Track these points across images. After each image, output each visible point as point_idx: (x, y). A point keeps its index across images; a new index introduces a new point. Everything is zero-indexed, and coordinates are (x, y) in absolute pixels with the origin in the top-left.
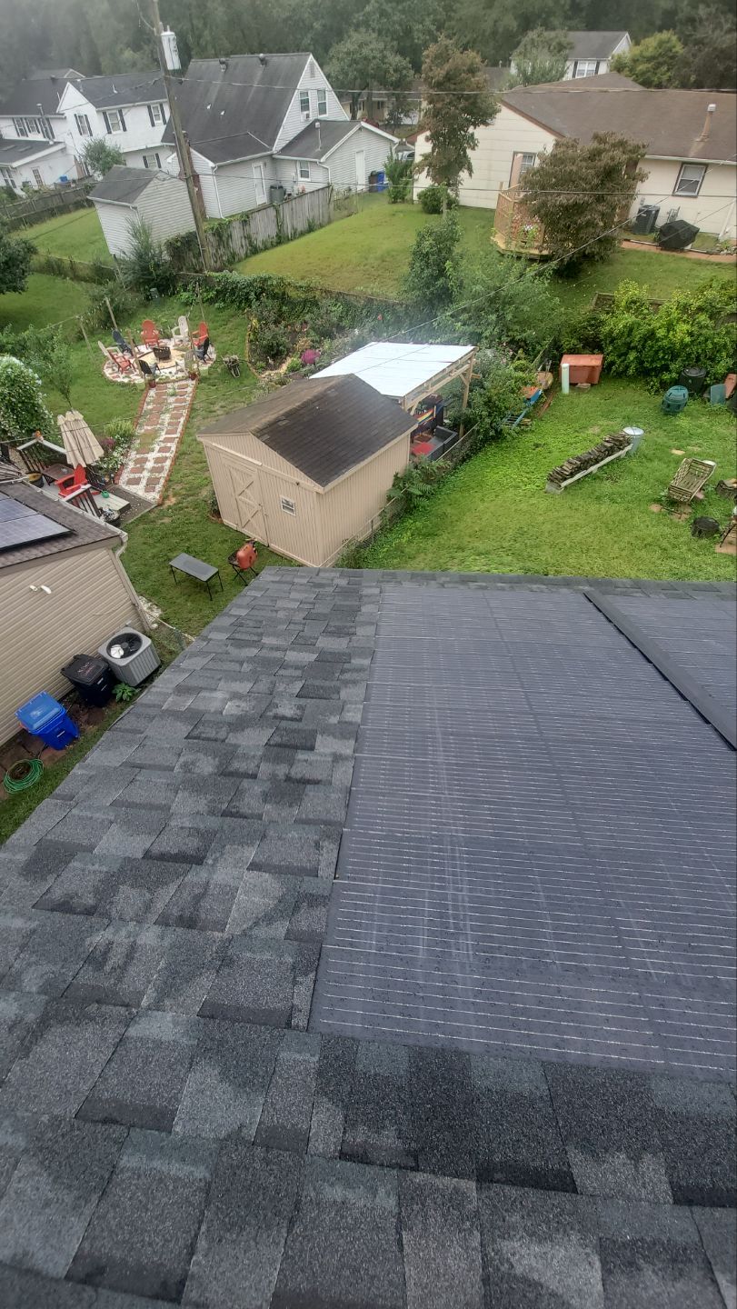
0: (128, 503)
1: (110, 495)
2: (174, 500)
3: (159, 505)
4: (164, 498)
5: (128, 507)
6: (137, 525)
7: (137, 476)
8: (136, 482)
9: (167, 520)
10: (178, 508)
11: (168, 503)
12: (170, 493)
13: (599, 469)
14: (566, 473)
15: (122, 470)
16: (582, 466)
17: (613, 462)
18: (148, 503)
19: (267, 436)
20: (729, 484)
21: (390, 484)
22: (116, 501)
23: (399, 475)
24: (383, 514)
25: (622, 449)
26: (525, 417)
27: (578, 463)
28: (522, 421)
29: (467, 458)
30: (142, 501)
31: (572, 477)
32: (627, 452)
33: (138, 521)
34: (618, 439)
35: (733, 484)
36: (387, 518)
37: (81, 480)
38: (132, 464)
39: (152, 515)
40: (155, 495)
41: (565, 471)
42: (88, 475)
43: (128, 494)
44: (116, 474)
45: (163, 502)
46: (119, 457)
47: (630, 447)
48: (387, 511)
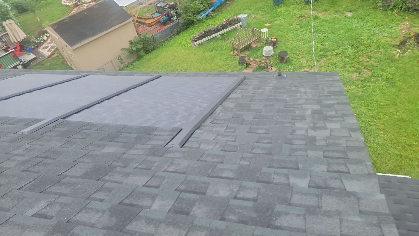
0: (35, 57)
1: (31, 54)
2: (56, 55)
3: (48, 58)
4: (53, 54)
5: (35, 59)
6: (36, 66)
7: (48, 45)
8: (45, 48)
9: (49, 64)
10: (54, 59)
11: (53, 56)
12: (56, 52)
13: (221, 35)
14: (196, 38)
15: (43, 43)
16: (207, 34)
17: (230, 31)
18: (45, 57)
19: (56, 27)
20: (270, 40)
21: (127, 45)
22: (32, 56)
23: (133, 42)
24: (119, 58)
25: (234, 25)
26: (212, 11)
27: (203, 32)
28: (209, 14)
29: (178, 33)
30: (42, 56)
31: (201, 40)
32: (241, 26)
33: (37, 64)
34: (232, 20)
35: (272, 39)
36: (124, 60)
37: (19, 48)
38: (49, 40)
39: (44, 62)
40: (49, 53)
41: (196, 37)
42: (21, 46)
43: (39, 53)
44: (39, 45)
45: (50, 57)
46: (45, 38)
47: (240, 24)
48: (122, 57)
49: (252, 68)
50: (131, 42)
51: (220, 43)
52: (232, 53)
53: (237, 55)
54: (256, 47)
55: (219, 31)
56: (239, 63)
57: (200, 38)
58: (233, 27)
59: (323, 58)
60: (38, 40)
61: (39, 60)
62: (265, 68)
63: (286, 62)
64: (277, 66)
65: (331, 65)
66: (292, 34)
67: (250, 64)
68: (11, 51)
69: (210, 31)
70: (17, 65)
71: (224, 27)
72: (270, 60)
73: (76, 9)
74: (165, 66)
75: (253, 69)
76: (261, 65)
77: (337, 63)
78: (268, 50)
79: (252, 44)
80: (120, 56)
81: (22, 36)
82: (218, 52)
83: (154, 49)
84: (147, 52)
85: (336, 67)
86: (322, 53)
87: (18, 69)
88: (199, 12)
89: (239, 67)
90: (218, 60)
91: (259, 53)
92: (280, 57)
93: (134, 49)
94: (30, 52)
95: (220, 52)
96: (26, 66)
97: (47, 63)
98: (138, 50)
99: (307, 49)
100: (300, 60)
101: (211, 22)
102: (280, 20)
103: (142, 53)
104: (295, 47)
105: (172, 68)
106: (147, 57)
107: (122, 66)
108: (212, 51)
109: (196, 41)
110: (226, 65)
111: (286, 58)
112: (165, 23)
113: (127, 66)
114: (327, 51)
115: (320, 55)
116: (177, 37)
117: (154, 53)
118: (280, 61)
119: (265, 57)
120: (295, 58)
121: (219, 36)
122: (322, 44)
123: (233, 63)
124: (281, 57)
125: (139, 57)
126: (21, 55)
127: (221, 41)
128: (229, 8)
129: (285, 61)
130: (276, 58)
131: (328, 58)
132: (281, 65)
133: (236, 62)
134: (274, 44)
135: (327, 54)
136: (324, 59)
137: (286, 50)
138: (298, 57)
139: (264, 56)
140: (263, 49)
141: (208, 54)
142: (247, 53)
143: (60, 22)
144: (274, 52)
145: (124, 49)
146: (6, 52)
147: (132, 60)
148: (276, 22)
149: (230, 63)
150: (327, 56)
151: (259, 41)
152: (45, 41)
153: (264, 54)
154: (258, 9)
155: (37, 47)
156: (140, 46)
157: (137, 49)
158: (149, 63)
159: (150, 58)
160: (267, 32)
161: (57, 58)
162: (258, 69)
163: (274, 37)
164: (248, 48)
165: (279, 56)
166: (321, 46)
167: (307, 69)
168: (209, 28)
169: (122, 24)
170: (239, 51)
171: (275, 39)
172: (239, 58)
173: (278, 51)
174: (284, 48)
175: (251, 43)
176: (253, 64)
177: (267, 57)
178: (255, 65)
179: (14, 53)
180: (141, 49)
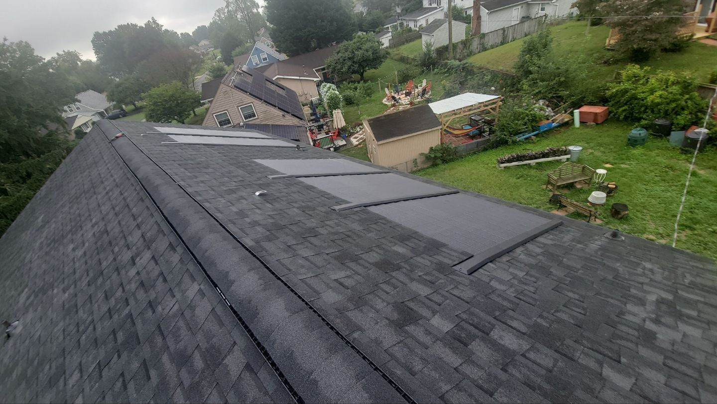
0: (345, 143)
1: (344, 140)
2: (361, 146)
3: (355, 146)
4: (360, 144)
5: (345, 145)
6: (343, 151)
8: (356, 138)
9: (354, 152)
10: (359, 148)
11: (359, 146)
12: (363, 143)
13: (537, 163)
14: (504, 160)
15: (355, 133)
16: (519, 158)
17: (550, 162)
18: (353, 145)
19: (372, 122)
20: (605, 184)
21: (426, 151)
22: (344, 142)
23: (433, 148)
24: (415, 161)
25: (558, 156)
26: (534, 136)
27: (516, 156)
28: (530, 137)
29: (485, 150)
30: (352, 144)
31: (509, 163)
32: (568, 159)
33: (345, 150)
34: (558, 150)
35: (609, 184)
36: (418, 165)
37: (337, 133)
38: (361, 132)
39: (351, 149)
40: (357, 143)
41: (505, 158)
42: (339, 132)
43: (350, 141)
44: (351, 134)
45: (357, 145)
46: (358, 129)
47: (568, 156)
48: (417, 161)
49: (566, 211)
50: (431, 149)
51: (533, 172)
52: (544, 187)
53: (550, 191)
54: (581, 189)
55: (536, 158)
56: (550, 200)
57: (509, 161)
58: (557, 158)
59: (687, 230)
60: (353, 130)
61: (348, 147)
62: (586, 216)
63: (621, 218)
64: (604, 219)
65: (697, 243)
66: (644, 186)
67: (565, 207)
68: (330, 134)
69: (524, 156)
70: (331, 147)
71: (544, 155)
72: (596, 209)
73: (392, 108)
74: (458, 180)
75: (568, 213)
76: (580, 211)
77: (710, 244)
78: (598, 196)
79: (577, 184)
80: (416, 159)
81: (344, 124)
82: (526, 181)
83: (452, 160)
84: (445, 161)
85: (705, 249)
86: (688, 223)
87: (330, 150)
88: (517, 133)
89: (549, 206)
90: (522, 190)
91: (582, 196)
92: (614, 210)
93: (433, 156)
94: (344, 138)
95: (529, 182)
96: (337, 149)
97: (353, 150)
98: (436, 158)
99: (663, 210)
100: (644, 222)
101: (529, 146)
102: (629, 165)
103: (439, 161)
104: (642, 203)
105: (465, 184)
106: (442, 167)
107: (414, 169)
108: (518, 178)
109: (502, 163)
110: (532, 199)
111: (623, 213)
112: (473, 137)
113: (419, 171)
114: (697, 222)
115: (682, 225)
116: (482, 154)
117: (451, 164)
118: (612, 214)
119: (591, 203)
120: (637, 217)
121: (534, 164)
122: (692, 210)
123: (542, 198)
124: (616, 210)
125: (435, 165)
126: (336, 140)
127: (535, 170)
128: (559, 136)
129: (620, 216)
130: (606, 209)
131: (696, 232)
132: (612, 219)
133: (546, 199)
134: (609, 192)
135: (697, 226)
136: (689, 232)
137: (627, 203)
138: (644, 217)
139: (589, 202)
140: (590, 194)
141: (513, 180)
142: (566, 192)
143: (377, 118)
144: (607, 200)
145: (422, 154)
146: (327, 134)
147: (426, 166)
148: (622, 166)
149: (537, 198)
150: (693, 229)
151: (589, 182)
152: (357, 132)
153: (590, 199)
154: (600, 145)
155: (350, 135)
156: (439, 155)
157: (435, 156)
158: (443, 173)
159: (445, 169)
160: (604, 174)
161: (361, 148)
162: (575, 215)
163: (614, 183)
164: (570, 186)
165: (613, 208)
166: (689, 214)
167: (651, 237)
168: (525, 153)
169: (430, 130)
170: (555, 188)
171: (614, 186)
172: (551, 194)
173: (612, 202)
174: (624, 200)
175: (576, 182)
176: (569, 207)
177: (593, 205)
178: (571, 209)
179: (332, 137)
180: (439, 158)
